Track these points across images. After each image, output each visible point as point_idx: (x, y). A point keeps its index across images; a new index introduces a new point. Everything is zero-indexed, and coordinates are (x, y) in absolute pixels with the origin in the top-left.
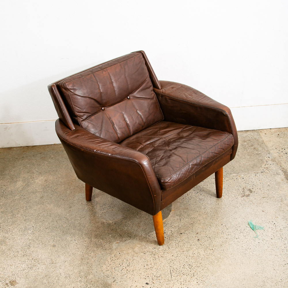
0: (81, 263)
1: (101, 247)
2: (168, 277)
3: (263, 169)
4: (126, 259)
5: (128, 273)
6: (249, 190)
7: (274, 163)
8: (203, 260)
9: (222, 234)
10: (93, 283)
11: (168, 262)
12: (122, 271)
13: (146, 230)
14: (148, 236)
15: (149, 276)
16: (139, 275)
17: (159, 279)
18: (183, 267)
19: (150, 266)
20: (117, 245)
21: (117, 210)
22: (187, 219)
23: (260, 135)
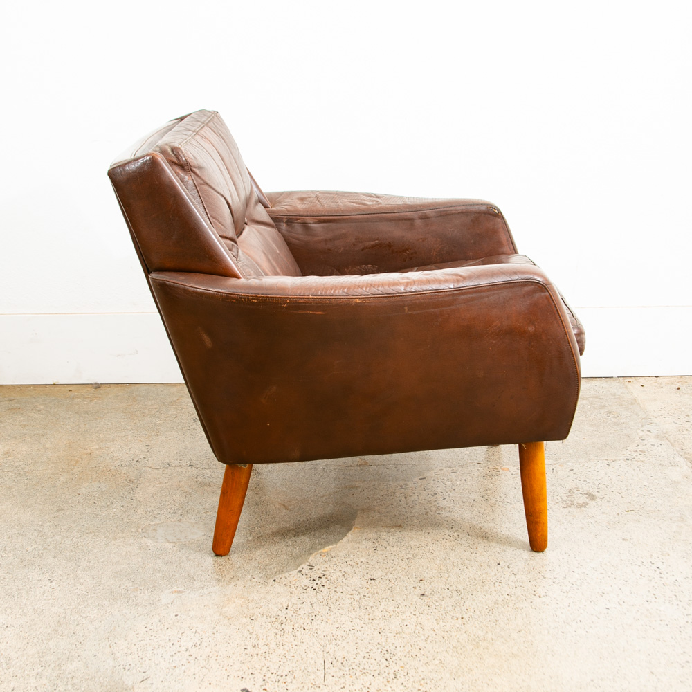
0: (53, 633)
1: (126, 600)
2: (313, 677)
3: (630, 453)
4: (194, 630)
5: (192, 662)
6: (587, 494)
7: (662, 442)
8: (429, 641)
9: (497, 584)
10: (75, 681)
11: (322, 642)
12: (175, 657)
13: (268, 567)
14: (272, 580)
15: (256, 673)
16: (224, 669)
17: (285, 681)
18: (366, 655)
19: (264, 649)
20: (174, 595)
21: (193, 522)
22: (395, 549)
23: (626, 387)
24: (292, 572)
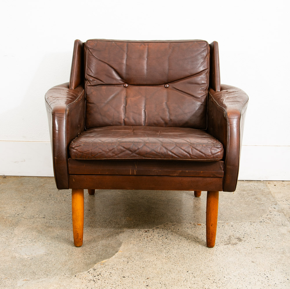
3: (263, 219)
6: (238, 238)
7: (280, 214)
9: (185, 282)
13: (73, 269)
14: (74, 276)
20: (24, 282)
21: (41, 245)
22: (137, 262)
23: (267, 186)
24: (84, 272)
